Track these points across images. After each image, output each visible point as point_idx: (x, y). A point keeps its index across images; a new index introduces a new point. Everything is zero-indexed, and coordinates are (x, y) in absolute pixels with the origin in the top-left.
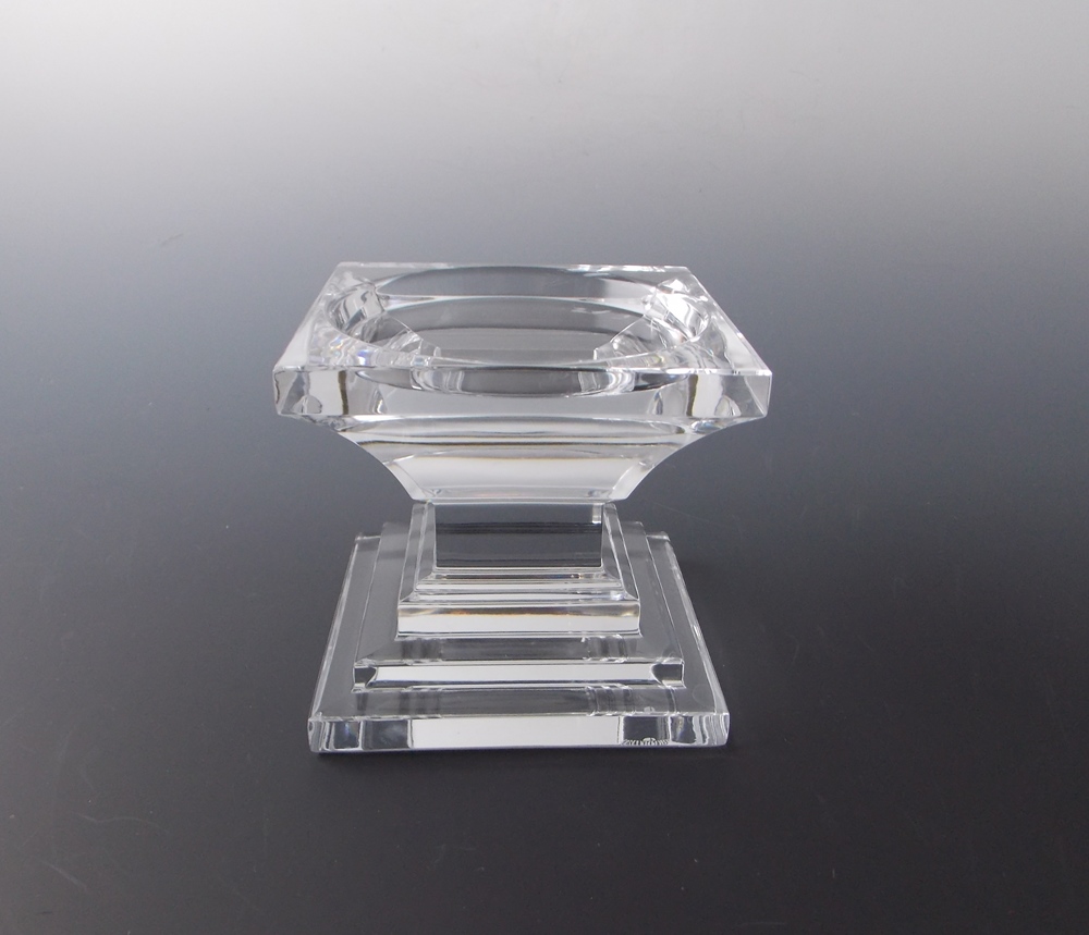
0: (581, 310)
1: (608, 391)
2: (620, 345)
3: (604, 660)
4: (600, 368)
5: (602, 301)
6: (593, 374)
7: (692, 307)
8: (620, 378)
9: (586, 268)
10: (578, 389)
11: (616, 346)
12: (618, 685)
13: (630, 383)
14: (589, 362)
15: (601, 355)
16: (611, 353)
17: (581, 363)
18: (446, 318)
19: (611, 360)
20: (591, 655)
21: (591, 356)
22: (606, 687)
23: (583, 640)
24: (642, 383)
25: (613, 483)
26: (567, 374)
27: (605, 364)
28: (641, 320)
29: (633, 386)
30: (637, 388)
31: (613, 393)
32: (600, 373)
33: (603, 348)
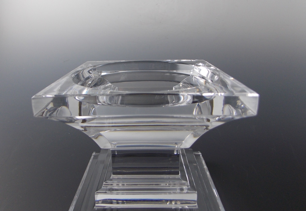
0: (168, 74)
1: (181, 103)
2: (183, 85)
4: (176, 93)
5: (175, 71)
6: (174, 96)
7: (209, 71)
8: (186, 98)
9: (169, 60)
10: (168, 103)
11: (181, 86)
13: (190, 100)
14: (171, 91)
15: (176, 89)
16: (180, 88)
17: (169, 91)
18: (122, 78)
19: (180, 90)
21: (172, 89)
24: (196, 100)
25: (183, 140)
26: (163, 96)
27: (178, 91)
28: (189, 77)
29: (191, 101)
30: (194, 102)
31: (183, 105)
32: (177, 96)
33: (176, 86)
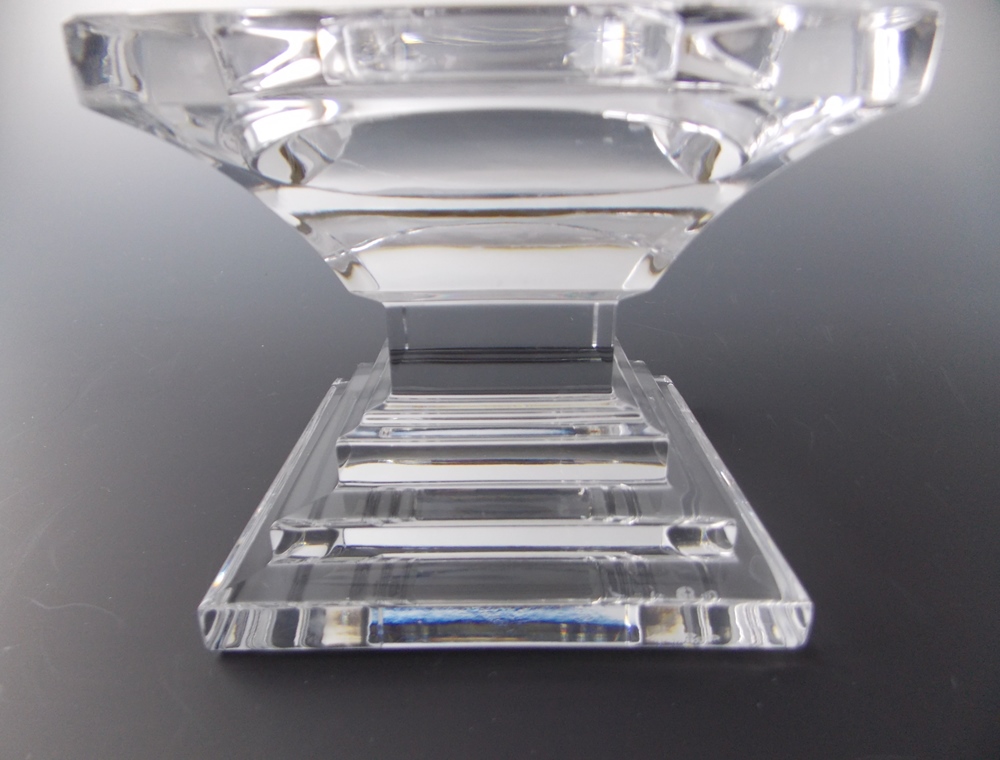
3: (609, 519)
12: (625, 554)
20: (593, 512)
22: (612, 558)
23: (581, 493)
